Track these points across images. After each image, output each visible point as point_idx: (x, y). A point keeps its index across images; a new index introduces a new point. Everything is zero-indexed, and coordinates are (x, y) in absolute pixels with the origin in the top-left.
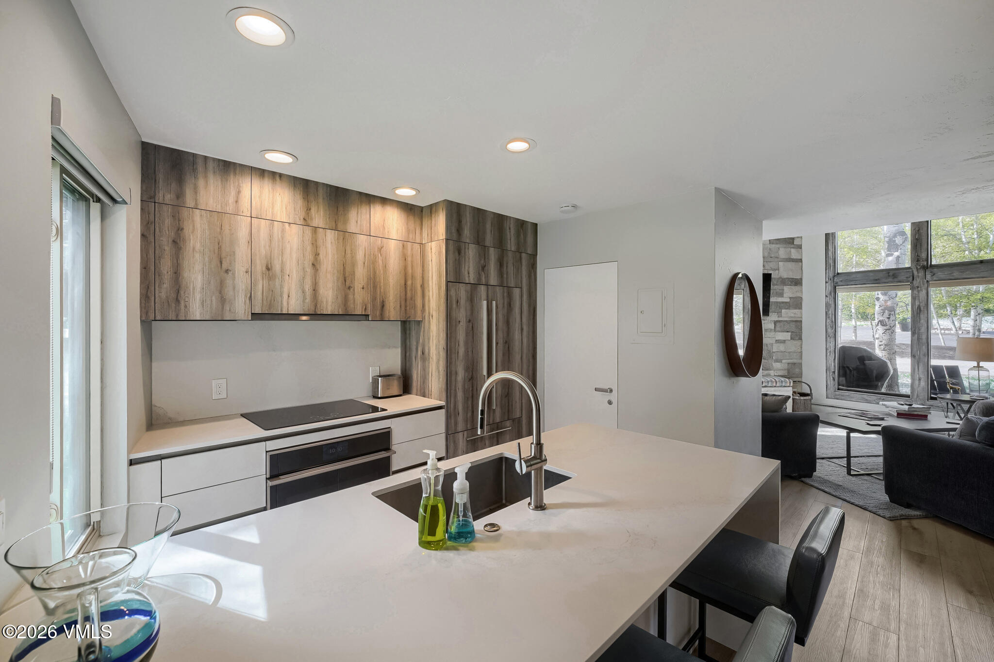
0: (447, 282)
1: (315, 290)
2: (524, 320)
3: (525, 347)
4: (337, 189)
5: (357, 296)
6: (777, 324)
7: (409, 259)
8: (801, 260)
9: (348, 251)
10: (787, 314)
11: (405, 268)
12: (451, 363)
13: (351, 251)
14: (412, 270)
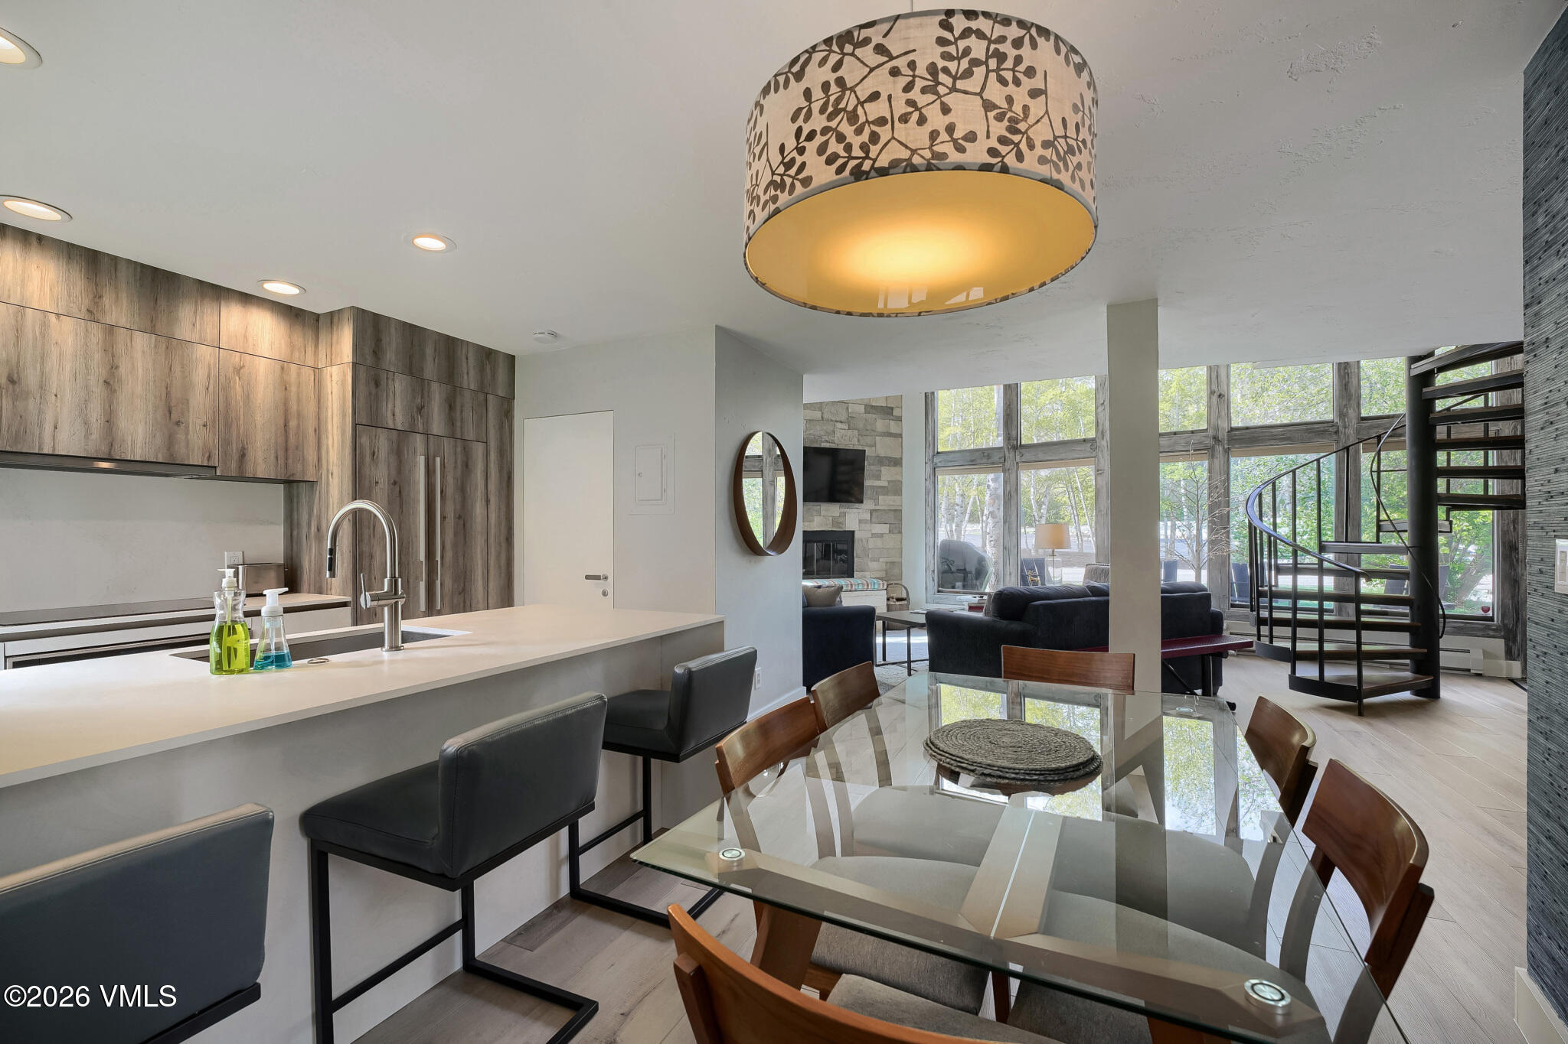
0: (355, 425)
1: (110, 421)
2: (492, 487)
3: (493, 526)
4: (155, 271)
5: (192, 436)
6: (874, 514)
7: (294, 389)
8: (900, 436)
9: (177, 368)
10: (886, 502)
11: (286, 403)
12: (361, 541)
13: (183, 367)
14: (298, 405)
